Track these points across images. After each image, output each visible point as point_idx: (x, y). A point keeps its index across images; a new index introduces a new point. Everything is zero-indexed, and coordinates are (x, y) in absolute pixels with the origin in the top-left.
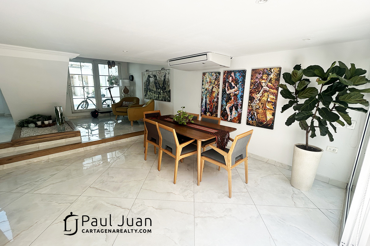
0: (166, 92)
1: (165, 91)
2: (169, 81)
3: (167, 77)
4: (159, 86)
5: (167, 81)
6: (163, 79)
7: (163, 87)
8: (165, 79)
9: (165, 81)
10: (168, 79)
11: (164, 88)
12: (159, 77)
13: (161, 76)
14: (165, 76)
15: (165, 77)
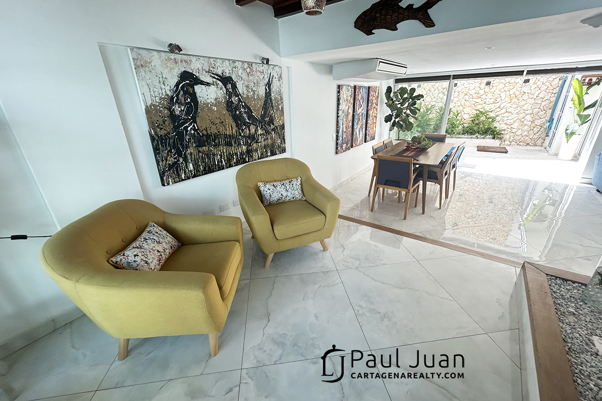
0: (273, 130)
1: (272, 127)
2: (282, 99)
3: (275, 87)
4: (250, 117)
5: (276, 98)
6: (262, 92)
7: (263, 116)
8: (268, 94)
9: (271, 99)
10: (280, 94)
11: (267, 119)
12: (247, 87)
13: (257, 84)
14: (269, 84)
15: (269, 88)
